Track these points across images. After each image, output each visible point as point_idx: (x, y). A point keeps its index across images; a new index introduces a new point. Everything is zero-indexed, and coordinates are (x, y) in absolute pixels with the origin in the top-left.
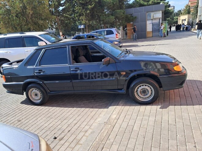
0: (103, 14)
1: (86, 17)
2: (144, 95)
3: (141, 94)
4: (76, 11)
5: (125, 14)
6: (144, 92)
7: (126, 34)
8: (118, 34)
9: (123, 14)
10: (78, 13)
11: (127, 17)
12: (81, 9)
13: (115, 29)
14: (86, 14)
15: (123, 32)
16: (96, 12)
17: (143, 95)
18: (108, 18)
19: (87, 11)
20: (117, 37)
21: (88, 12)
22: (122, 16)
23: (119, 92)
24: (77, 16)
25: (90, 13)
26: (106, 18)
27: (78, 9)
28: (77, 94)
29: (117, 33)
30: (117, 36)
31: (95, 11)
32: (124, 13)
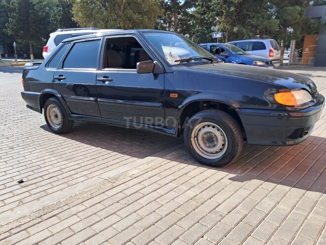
0: (259, 15)
1: (228, 17)
2: (210, 147)
3: (205, 144)
4: (211, 8)
5: (304, 17)
6: (210, 140)
7: (300, 55)
8: (275, 51)
9: (299, 16)
10: (215, 11)
11: (306, 23)
12: (220, 4)
13: (270, 41)
14: (228, 12)
15: (294, 51)
16: (247, 11)
17: (208, 145)
18: (267, 21)
19: (230, 8)
20: (270, 56)
21: (232, 9)
22: (296, 19)
23: (166, 132)
24: (211, 17)
25: (236, 11)
26: (262, 22)
27: (215, 4)
28: (107, 124)
29: (272, 49)
30: (271, 54)
31: (245, 8)
32: (301, 14)
